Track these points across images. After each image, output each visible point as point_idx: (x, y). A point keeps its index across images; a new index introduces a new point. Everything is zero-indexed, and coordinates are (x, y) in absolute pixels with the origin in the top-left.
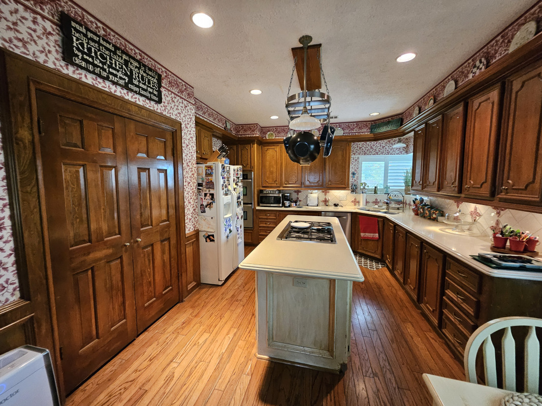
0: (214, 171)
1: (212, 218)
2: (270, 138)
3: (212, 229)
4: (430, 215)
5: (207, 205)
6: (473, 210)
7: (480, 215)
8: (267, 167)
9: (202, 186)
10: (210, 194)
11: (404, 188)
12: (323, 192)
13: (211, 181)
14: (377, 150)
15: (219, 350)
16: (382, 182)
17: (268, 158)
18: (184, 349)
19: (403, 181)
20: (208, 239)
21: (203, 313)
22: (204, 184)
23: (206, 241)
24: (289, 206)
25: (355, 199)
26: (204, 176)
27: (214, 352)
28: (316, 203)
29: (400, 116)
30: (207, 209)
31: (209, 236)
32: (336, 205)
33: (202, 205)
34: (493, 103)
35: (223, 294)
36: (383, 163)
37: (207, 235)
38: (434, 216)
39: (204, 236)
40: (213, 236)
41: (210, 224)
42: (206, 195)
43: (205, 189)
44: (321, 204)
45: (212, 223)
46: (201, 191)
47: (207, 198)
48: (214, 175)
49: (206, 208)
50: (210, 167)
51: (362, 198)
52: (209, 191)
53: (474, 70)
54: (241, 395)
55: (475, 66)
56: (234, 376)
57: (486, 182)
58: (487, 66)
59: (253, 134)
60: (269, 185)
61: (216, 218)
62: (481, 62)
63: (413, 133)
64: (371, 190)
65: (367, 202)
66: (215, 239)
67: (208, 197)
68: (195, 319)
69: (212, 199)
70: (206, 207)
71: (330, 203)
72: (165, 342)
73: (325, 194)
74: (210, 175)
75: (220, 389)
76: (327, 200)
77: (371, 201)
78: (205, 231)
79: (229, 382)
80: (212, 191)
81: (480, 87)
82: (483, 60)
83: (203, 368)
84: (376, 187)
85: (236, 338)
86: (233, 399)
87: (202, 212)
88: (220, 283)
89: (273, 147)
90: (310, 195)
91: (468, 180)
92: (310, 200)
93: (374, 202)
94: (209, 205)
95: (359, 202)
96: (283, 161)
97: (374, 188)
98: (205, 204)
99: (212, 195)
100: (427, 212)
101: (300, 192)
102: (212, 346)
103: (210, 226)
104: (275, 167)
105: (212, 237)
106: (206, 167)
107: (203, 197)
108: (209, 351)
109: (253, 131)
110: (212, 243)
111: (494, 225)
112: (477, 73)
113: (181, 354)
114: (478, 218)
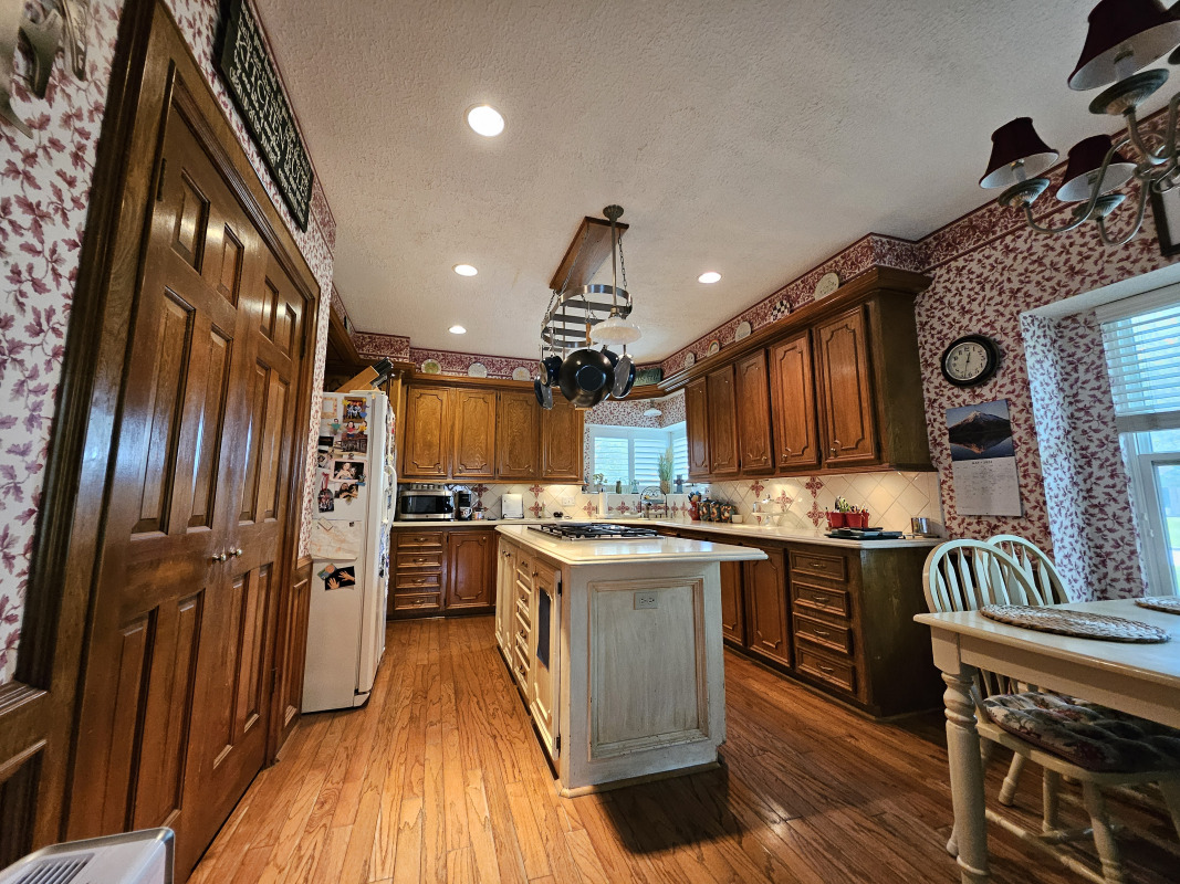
0: (368, 411)
1: (351, 524)
2: (431, 372)
3: (350, 552)
4: (720, 513)
5: (341, 491)
6: (780, 495)
7: (791, 501)
8: (418, 434)
9: (330, 444)
10: (353, 465)
11: (658, 485)
12: (531, 490)
13: (362, 433)
14: (620, 417)
15: (473, 816)
16: (626, 473)
17: (421, 413)
18: (376, 847)
19: (657, 473)
20: (333, 582)
21: (361, 768)
22: (337, 439)
23: (327, 588)
24: (470, 518)
25: (590, 504)
26: (340, 418)
27: (465, 824)
28: (519, 514)
29: (658, 366)
30: (339, 503)
31: (336, 574)
32: (558, 515)
33: (324, 491)
34: (801, 353)
35: (381, 721)
36: (624, 443)
37: (332, 571)
38: (727, 514)
39: (320, 574)
40: (351, 571)
41: (343, 541)
42: (339, 466)
43: (338, 452)
44: (528, 514)
45: (350, 537)
46: (325, 455)
47: (341, 473)
48: (368, 419)
49: (336, 501)
50: (360, 402)
51: (602, 501)
52: (351, 457)
53: (775, 312)
54: (593, 863)
55: (775, 309)
56: (551, 842)
57: (807, 447)
58: (791, 311)
59: (398, 358)
60: (421, 473)
61: (363, 523)
62: (782, 304)
63: (683, 391)
64: (610, 488)
65: (610, 509)
66: (358, 578)
67: (346, 472)
68: (349, 785)
69: (356, 477)
70: (337, 496)
71: (546, 513)
72: (300, 858)
73: (536, 495)
74: (359, 418)
75: (540, 875)
76: (541, 505)
77: (615, 506)
78: (327, 560)
79: (548, 856)
80: (358, 458)
81: (783, 334)
82: (785, 302)
83: (466, 860)
84: (619, 483)
85: (492, 784)
86: (585, 878)
87: (322, 510)
88: (359, 701)
89: (434, 392)
90: (506, 497)
91: (783, 448)
92: (507, 507)
93: (619, 509)
94: (348, 492)
95: (596, 509)
96: (457, 422)
97: (615, 484)
98: (334, 487)
99: (359, 467)
100: (715, 511)
101: (486, 489)
102: (449, 817)
103: (344, 546)
104: (437, 433)
105: (346, 576)
106: (346, 398)
107: (331, 472)
108: (449, 828)
109: (399, 351)
110: (345, 590)
111: (811, 509)
112: (780, 315)
113: (379, 862)
114: (788, 505)
